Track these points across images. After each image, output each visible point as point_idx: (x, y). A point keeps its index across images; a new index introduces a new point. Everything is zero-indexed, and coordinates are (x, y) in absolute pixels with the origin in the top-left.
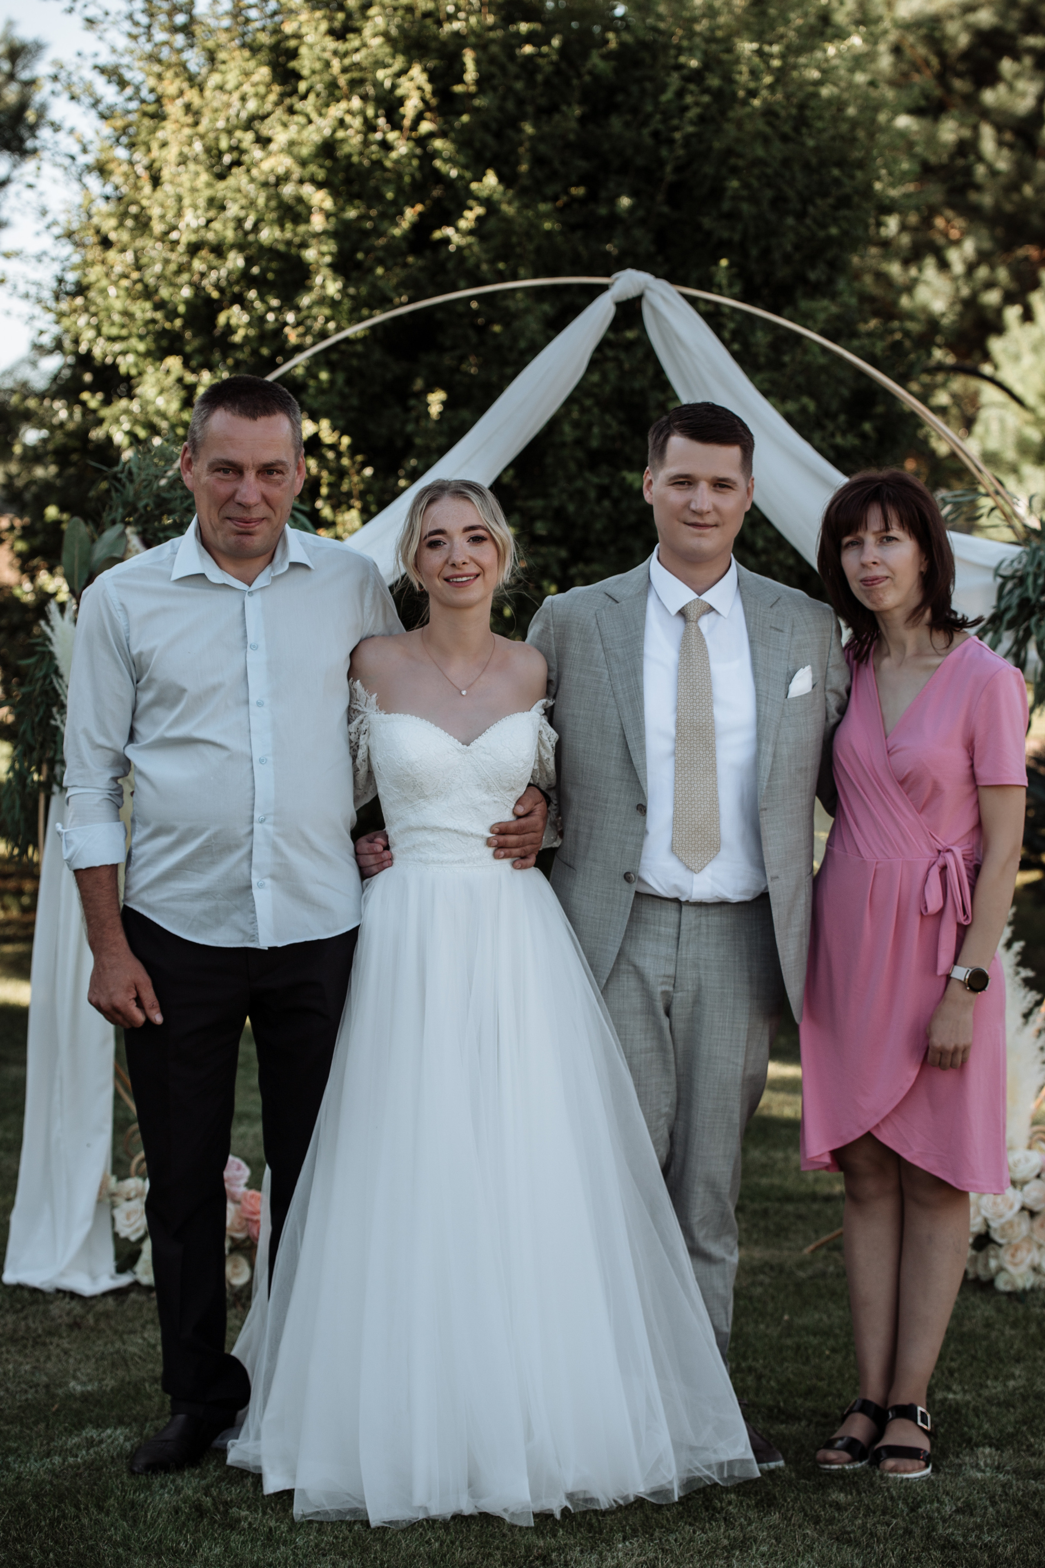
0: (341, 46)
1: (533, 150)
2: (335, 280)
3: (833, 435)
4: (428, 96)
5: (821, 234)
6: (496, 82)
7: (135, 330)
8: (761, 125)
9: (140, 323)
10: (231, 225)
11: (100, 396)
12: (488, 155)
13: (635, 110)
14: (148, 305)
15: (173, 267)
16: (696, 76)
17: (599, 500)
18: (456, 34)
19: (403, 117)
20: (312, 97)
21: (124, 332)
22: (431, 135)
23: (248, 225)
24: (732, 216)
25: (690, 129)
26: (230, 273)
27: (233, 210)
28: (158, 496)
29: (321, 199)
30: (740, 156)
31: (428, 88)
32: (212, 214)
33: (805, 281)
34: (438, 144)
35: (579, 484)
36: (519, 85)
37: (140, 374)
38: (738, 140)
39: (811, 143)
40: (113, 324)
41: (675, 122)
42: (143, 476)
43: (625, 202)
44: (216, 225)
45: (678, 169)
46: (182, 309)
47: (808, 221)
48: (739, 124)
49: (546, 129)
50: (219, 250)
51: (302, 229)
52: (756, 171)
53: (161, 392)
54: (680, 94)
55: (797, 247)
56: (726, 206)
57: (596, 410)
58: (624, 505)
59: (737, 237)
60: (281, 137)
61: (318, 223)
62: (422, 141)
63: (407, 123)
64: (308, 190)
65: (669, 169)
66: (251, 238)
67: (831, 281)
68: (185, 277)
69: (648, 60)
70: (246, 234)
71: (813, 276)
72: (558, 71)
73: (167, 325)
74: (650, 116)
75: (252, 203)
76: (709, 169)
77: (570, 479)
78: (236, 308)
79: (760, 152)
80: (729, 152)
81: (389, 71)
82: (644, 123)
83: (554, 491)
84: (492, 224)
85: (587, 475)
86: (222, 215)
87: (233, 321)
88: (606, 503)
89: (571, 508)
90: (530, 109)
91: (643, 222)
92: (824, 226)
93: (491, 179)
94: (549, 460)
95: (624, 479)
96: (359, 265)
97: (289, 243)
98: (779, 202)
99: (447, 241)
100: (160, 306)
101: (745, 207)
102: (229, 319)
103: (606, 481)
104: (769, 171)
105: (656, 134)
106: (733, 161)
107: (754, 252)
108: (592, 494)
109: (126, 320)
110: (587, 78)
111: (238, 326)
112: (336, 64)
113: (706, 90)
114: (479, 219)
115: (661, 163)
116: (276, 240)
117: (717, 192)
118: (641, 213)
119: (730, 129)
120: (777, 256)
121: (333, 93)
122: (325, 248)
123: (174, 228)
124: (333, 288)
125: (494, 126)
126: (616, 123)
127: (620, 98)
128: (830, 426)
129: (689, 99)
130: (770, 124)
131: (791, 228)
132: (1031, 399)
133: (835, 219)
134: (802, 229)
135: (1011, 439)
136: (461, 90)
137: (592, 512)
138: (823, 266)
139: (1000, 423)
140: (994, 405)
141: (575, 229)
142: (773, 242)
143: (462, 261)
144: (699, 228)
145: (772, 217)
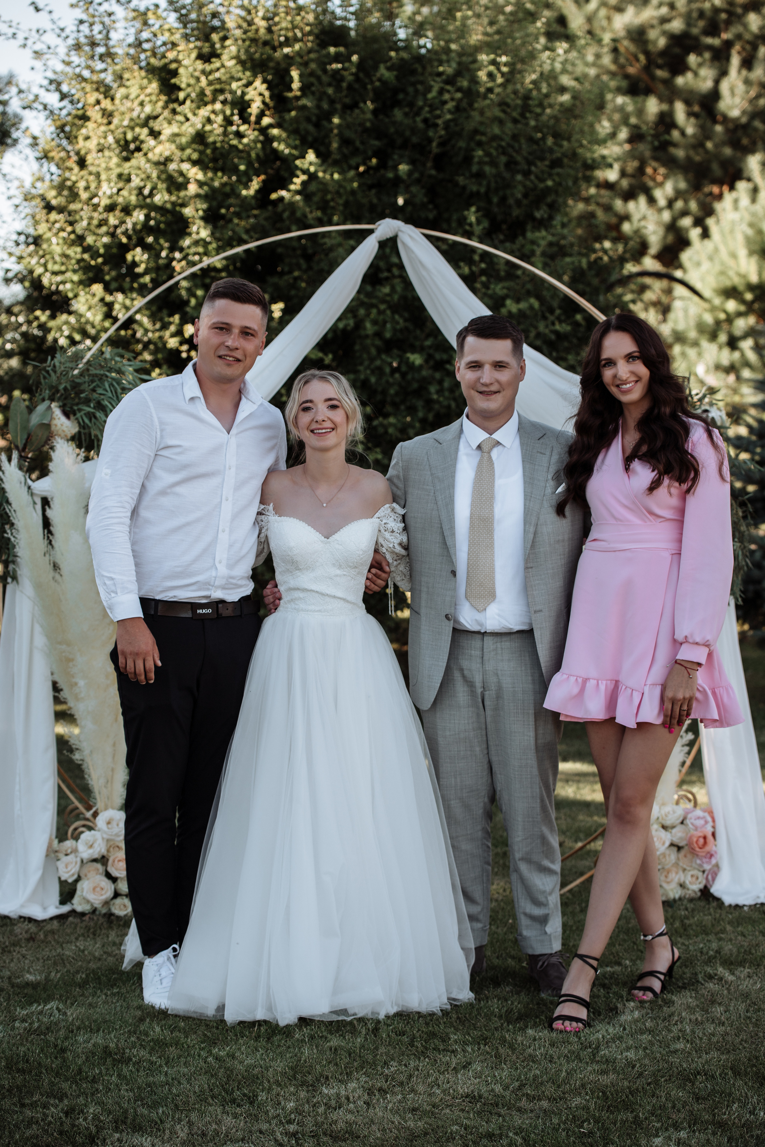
0: (208, 67)
1: (340, 135)
2: (205, 228)
3: (553, 324)
4: (268, 100)
5: (541, 185)
6: (313, 89)
7: (70, 267)
8: (497, 112)
9: (73, 261)
10: (135, 192)
11: (48, 313)
12: (310, 139)
13: (411, 105)
14: (79, 249)
15: (95, 222)
16: (450, 81)
18: (287, 56)
19: (250, 114)
20: (188, 102)
21: (63, 268)
22: (271, 126)
23: (146, 192)
24: (479, 176)
25: (448, 117)
26: (135, 224)
27: (136, 181)
28: (73, 381)
29: (195, 173)
30: (483, 134)
31: (267, 94)
32: (121, 185)
33: (534, 219)
34: (275, 132)
35: (378, 363)
36: (330, 91)
37: (76, 296)
38: (481, 123)
39: (533, 123)
40: (55, 263)
41: (438, 112)
42: (62, 369)
43: (403, 168)
44: (124, 193)
45: (441, 144)
46: (102, 251)
47: (532, 177)
48: (482, 113)
49: (349, 119)
50: (127, 210)
51: (182, 194)
52: (494, 144)
53: (90, 308)
54: (441, 92)
55: (526, 195)
56: (475, 168)
57: (388, 312)
58: (409, 377)
59: (483, 190)
60: (167, 131)
61: (193, 189)
62: (263, 131)
63: (253, 119)
64: (185, 166)
65: (434, 144)
66: (148, 200)
67: (551, 218)
68: (104, 229)
69: (420, 70)
70: (145, 198)
71: (538, 215)
72: (357, 79)
73: (93, 263)
74: (421, 108)
75: (149, 177)
76: (462, 144)
77: (372, 360)
78: (138, 250)
79: (497, 130)
80: (476, 132)
81: (240, 83)
82: (418, 114)
83: (361, 368)
84: (313, 187)
85: (384, 356)
86: (127, 187)
87: (137, 259)
89: (373, 380)
90: (338, 106)
91: (418, 181)
92: (542, 180)
93: (311, 156)
94: (357, 347)
95: (408, 358)
96: (223, 217)
97: (174, 204)
98: (511, 164)
99: (281, 199)
100: (87, 249)
101: (487, 169)
102: (134, 256)
104: (503, 144)
105: (426, 121)
106: (478, 138)
107: (495, 200)
109: (64, 260)
110: (377, 84)
111: (142, 262)
112: (203, 79)
113: (459, 90)
114: (304, 183)
115: (430, 141)
116: (166, 202)
117: (468, 159)
118: (416, 175)
119: (475, 115)
120: (511, 201)
121: (201, 100)
122: (199, 206)
123: (95, 195)
124: (204, 234)
125: (314, 119)
126: (398, 114)
127: (401, 96)
128: (551, 318)
129: (446, 96)
130: (504, 111)
131: (520, 182)
132: (707, 293)
133: (550, 175)
134: (528, 183)
135: (692, 323)
136: (290, 95)
137: (387, 382)
138: (545, 208)
139: (686, 311)
140: (682, 298)
141: (370, 187)
142: (508, 192)
143: (293, 212)
144: (456, 184)
145: (507, 175)
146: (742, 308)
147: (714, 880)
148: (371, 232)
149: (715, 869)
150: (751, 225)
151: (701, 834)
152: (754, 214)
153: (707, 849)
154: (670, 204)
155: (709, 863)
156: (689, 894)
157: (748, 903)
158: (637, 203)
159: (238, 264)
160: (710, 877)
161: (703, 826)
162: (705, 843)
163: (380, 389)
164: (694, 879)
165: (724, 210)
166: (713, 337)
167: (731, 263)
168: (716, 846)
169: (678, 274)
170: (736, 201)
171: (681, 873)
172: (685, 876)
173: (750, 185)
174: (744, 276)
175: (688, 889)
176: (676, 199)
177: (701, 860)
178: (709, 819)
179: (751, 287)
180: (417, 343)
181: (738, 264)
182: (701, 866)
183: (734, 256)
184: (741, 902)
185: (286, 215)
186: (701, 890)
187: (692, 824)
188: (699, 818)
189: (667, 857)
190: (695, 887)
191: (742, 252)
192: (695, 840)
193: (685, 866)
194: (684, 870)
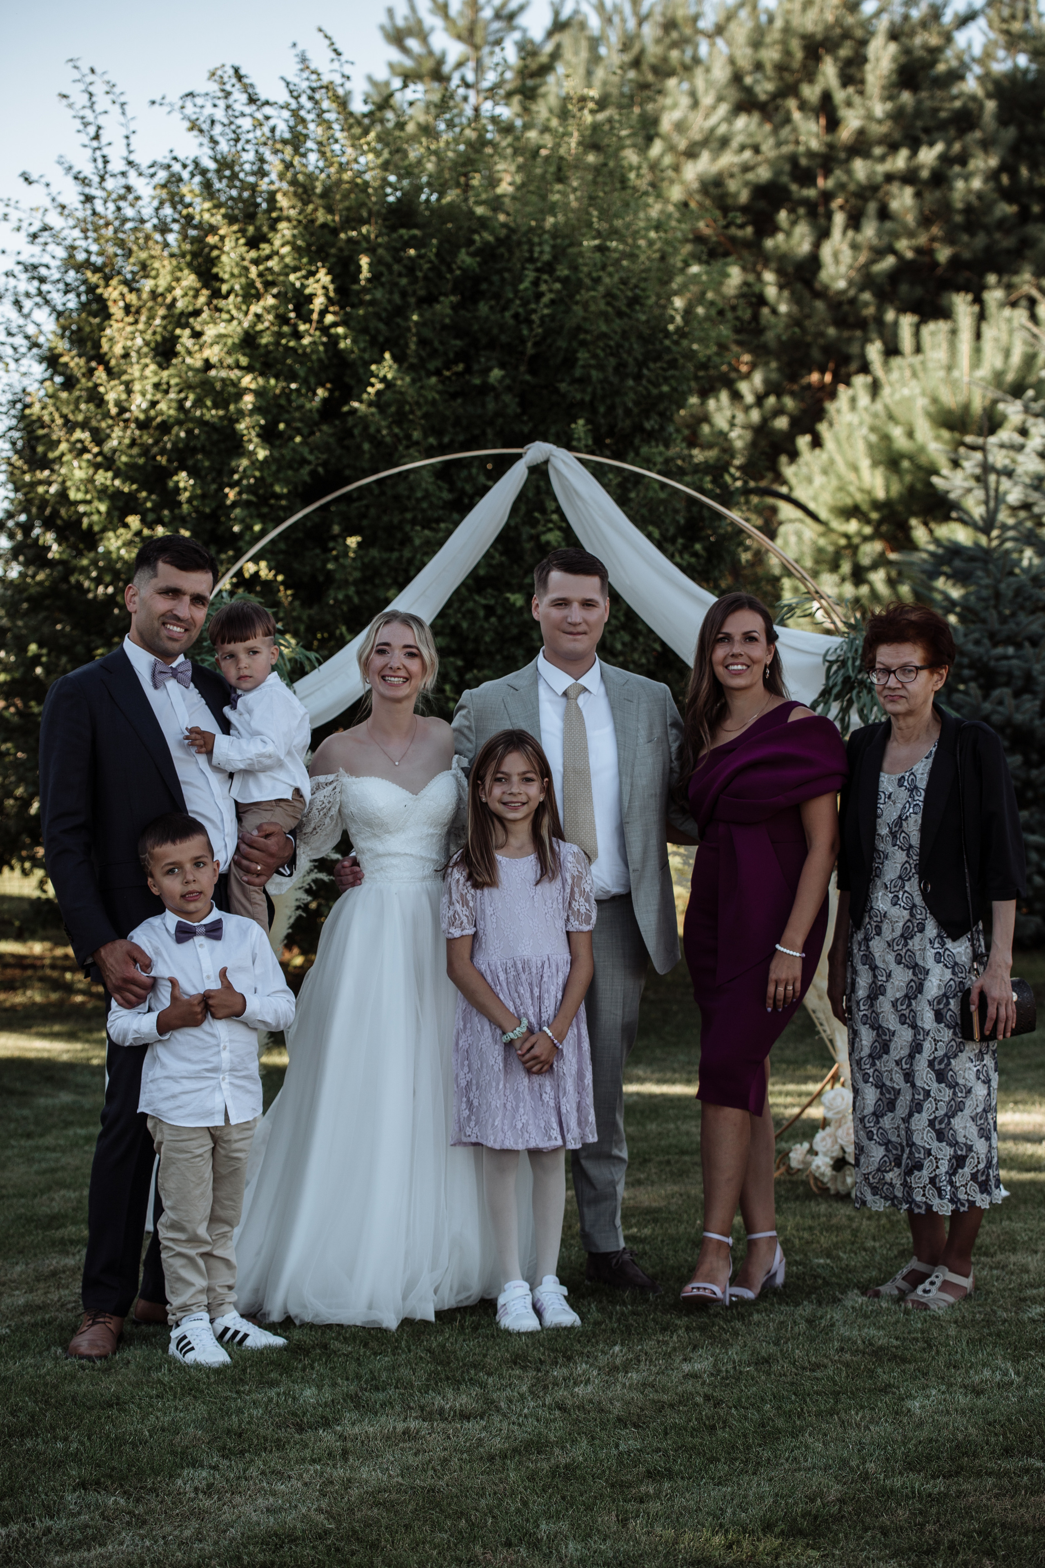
0: (253, 254)
1: (418, 334)
2: (264, 448)
4: (332, 294)
5: (655, 392)
6: (383, 279)
7: (97, 495)
8: (602, 306)
9: (101, 489)
10: (174, 405)
12: (381, 339)
13: (497, 296)
14: (108, 473)
15: (127, 441)
16: (549, 268)
17: (487, 618)
18: (350, 240)
19: (312, 311)
20: (232, 297)
21: (89, 497)
22: (335, 325)
23: (188, 405)
24: (583, 381)
25: (546, 311)
26: (174, 444)
27: (174, 392)
29: (250, 381)
30: (587, 332)
31: (331, 287)
32: (159, 397)
33: (642, 429)
34: (340, 330)
35: (470, 605)
36: (404, 281)
37: (104, 531)
38: (585, 319)
39: (643, 318)
40: (80, 490)
41: (533, 306)
43: (496, 373)
44: (161, 406)
45: (536, 344)
47: (644, 382)
48: (586, 306)
49: (428, 315)
50: (165, 427)
51: (234, 407)
52: (601, 344)
53: (123, 544)
54: (536, 283)
55: (637, 403)
56: (578, 372)
58: (507, 621)
59: (587, 398)
60: (210, 332)
61: (248, 400)
62: (325, 330)
63: (315, 316)
64: (237, 374)
65: (529, 344)
66: (191, 415)
67: (662, 428)
69: (506, 255)
70: (187, 412)
71: (648, 426)
72: (433, 268)
73: (125, 490)
74: (510, 301)
75: (190, 387)
76: (562, 343)
78: (184, 474)
79: (604, 328)
80: (579, 329)
81: (299, 274)
82: (505, 309)
84: (388, 395)
85: (477, 598)
86: (166, 398)
87: (181, 485)
88: (493, 620)
89: (465, 625)
90: (412, 300)
91: (509, 389)
92: (657, 385)
93: (388, 360)
95: (508, 599)
96: (281, 434)
97: (223, 419)
98: (620, 367)
99: (354, 411)
101: (594, 373)
102: (176, 482)
103: (492, 602)
104: (612, 343)
105: (516, 316)
106: (582, 336)
107: (602, 409)
108: (481, 613)
109: (89, 487)
110: (458, 272)
112: (254, 271)
113: (558, 280)
114: (379, 393)
115: (523, 341)
116: (212, 417)
117: (570, 361)
118: (508, 381)
119: (578, 310)
120: (620, 411)
121: (250, 295)
122: (254, 422)
123: (126, 409)
124: (263, 454)
125: (384, 315)
126: (483, 308)
127: (484, 286)
129: (544, 287)
130: (608, 304)
131: (631, 388)
132: (823, 514)
133: (666, 380)
134: (640, 389)
135: (807, 549)
136: (356, 287)
137: (482, 627)
138: (656, 417)
139: (799, 535)
140: (791, 521)
141: (454, 396)
142: (618, 400)
143: (366, 427)
144: (557, 391)
145: (615, 380)
146: (868, 530)
148: (519, 456)
150: (873, 429)
152: (876, 415)
154: (760, 400)
158: (718, 400)
159: (300, 489)
163: (472, 636)
165: (838, 411)
166: (835, 567)
167: (851, 476)
169: (784, 490)
170: (853, 400)
173: (869, 379)
174: (869, 493)
176: (766, 394)
179: (876, 505)
180: (514, 581)
181: (859, 478)
183: (855, 468)
185: (356, 432)
191: (865, 463)
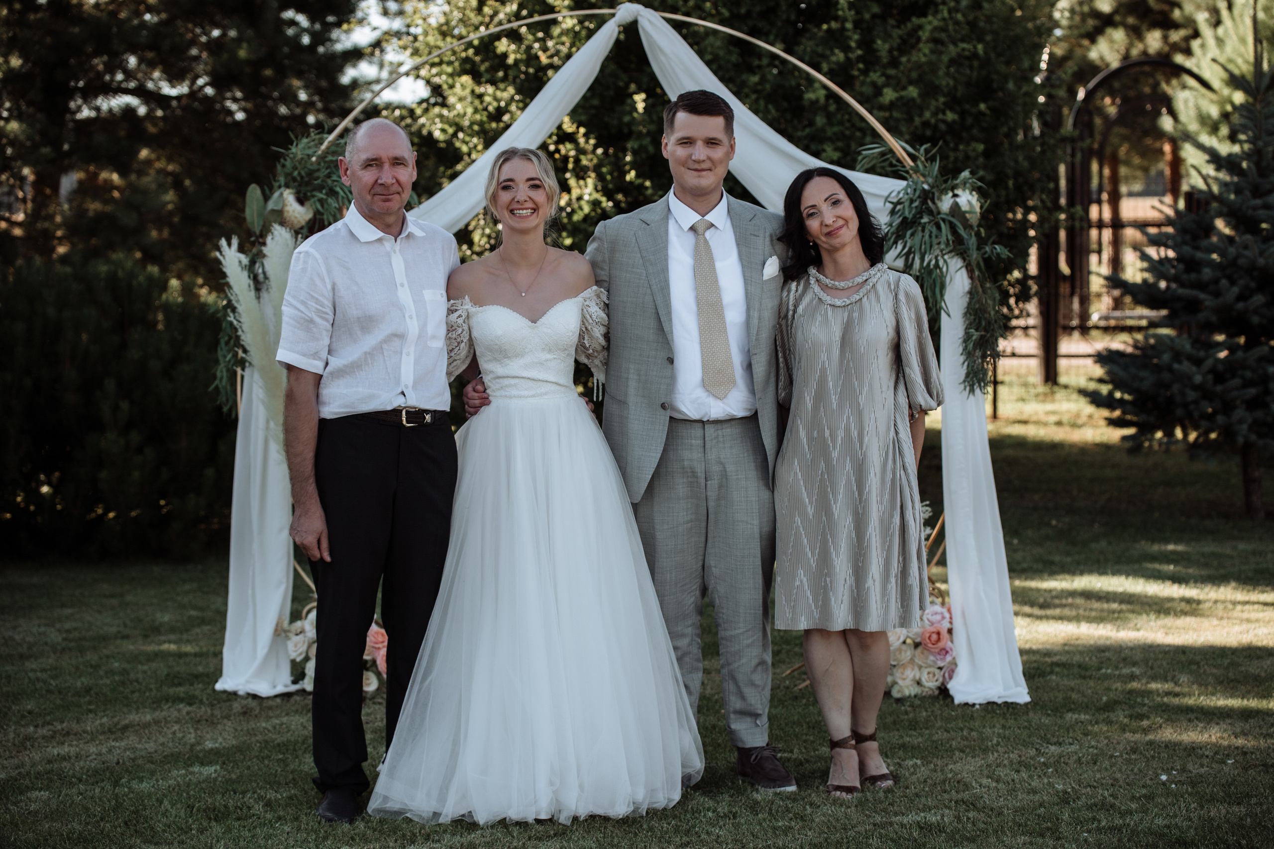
2: (572, 17)
28: (310, 169)
132: (1215, 83)
135: (1194, 114)
147: (951, 678)
148: (611, 16)
149: (953, 667)
151: (934, 630)
153: (941, 645)
155: (943, 659)
156: (926, 692)
157: (977, 702)
160: (947, 675)
161: (939, 622)
162: (939, 640)
164: (931, 675)
166: (1214, 129)
167: (1239, 49)
168: (952, 641)
171: (916, 669)
172: (921, 673)
175: (924, 687)
177: (935, 656)
178: (947, 615)
182: (935, 662)
184: (971, 701)
186: (939, 688)
187: (928, 620)
188: (936, 613)
189: (903, 653)
190: (931, 684)
192: (927, 635)
193: (920, 663)
194: (920, 667)
